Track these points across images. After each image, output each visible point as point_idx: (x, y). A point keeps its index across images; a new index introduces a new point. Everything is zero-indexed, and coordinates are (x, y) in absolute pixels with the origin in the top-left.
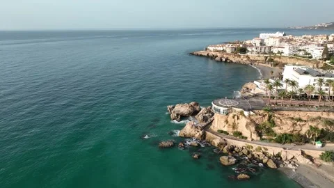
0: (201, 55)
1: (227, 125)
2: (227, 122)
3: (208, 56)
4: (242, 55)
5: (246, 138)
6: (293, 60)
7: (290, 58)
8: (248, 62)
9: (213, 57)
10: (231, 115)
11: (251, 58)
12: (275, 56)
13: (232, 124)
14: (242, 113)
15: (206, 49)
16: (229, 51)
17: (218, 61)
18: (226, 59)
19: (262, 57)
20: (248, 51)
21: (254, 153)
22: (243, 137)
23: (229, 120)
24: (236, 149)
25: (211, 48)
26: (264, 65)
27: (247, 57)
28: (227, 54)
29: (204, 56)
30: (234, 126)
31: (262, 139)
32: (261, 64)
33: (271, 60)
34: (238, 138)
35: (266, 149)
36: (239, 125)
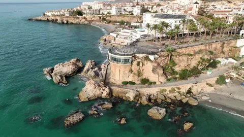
0: (41, 20)
1: (132, 74)
2: (131, 71)
3: (48, 20)
4: (80, 17)
5: (155, 83)
6: (120, 17)
7: (118, 16)
8: (86, 22)
9: (54, 21)
10: (135, 63)
11: (88, 19)
12: (107, 16)
13: (136, 72)
14: (147, 58)
15: (44, 15)
16: (67, 14)
17: (60, 24)
18: (67, 22)
19: (97, 18)
20: (84, 13)
21: (169, 95)
22: (151, 83)
23: (133, 68)
24: (152, 97)
25: (49, 14)
26: (100, 23)
27: (85, 18)
28: (66, 17)
29: (44, 21)
30: (139, 74)
31: (168, 80)
32: (98, 23)
33: (104, 19)
34: (146, 85)
35: (179, 89)
36: (144, 71)
